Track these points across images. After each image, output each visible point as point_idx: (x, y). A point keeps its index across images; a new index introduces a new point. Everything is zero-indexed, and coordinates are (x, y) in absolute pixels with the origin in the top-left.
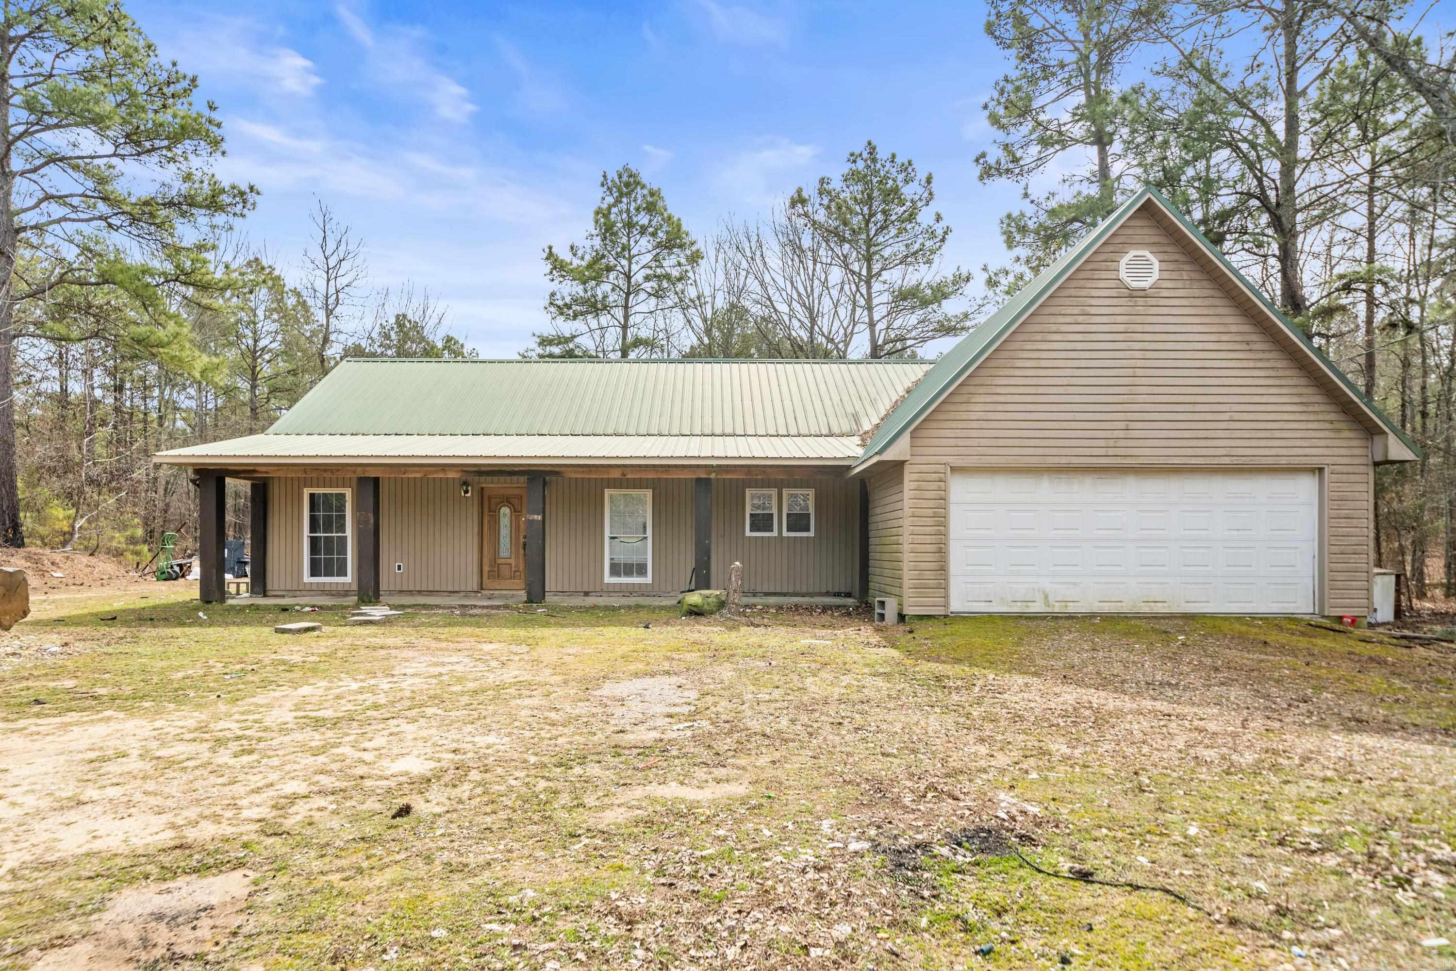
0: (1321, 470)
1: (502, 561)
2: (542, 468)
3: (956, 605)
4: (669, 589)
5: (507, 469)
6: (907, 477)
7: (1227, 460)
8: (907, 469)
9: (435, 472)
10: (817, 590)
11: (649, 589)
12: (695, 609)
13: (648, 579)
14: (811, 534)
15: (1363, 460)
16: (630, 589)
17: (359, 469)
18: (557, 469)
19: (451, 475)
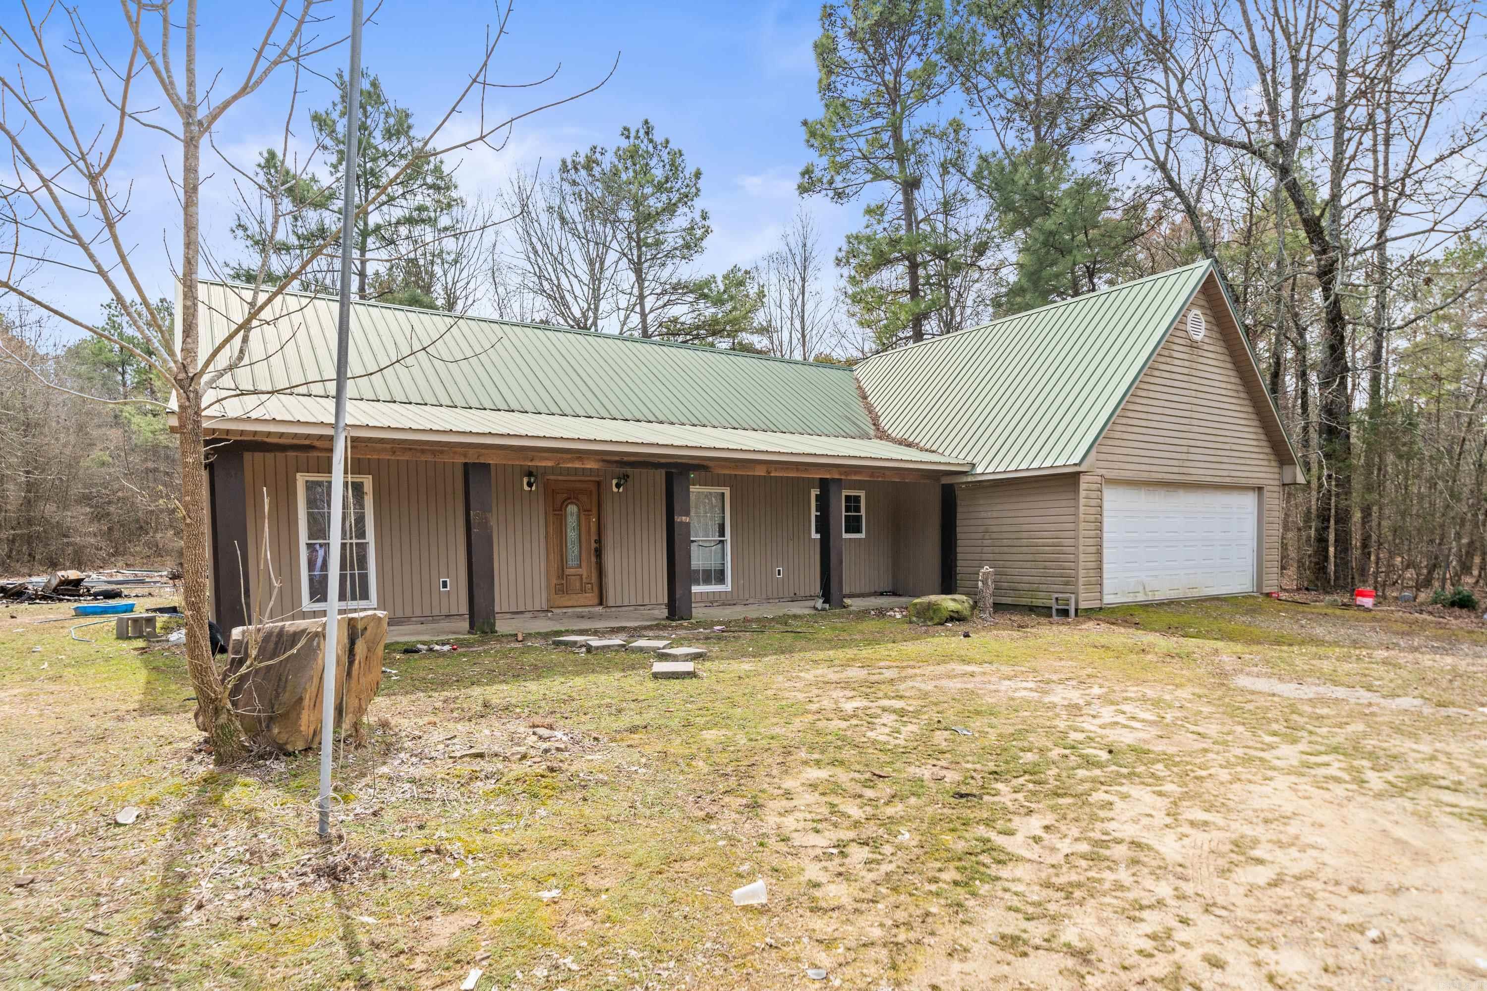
0: (1260, 489)
1: (572, 571)
2: (690, 462)
3: (1109, 599)
4: (747, 596)
5: (656, 460)
6: (1083, 486)
7: (1228, 480)
8: (1083, 479)
9: (571, 460)
10: (867, 591)
11: (729, 597)
12: (956, 615)
13: (727, 587)
14: (862, 535)
15: (1277, 483)
16: (711, 598)
17: (471, 452)
18: (705, 463)
19: (590, 465)
